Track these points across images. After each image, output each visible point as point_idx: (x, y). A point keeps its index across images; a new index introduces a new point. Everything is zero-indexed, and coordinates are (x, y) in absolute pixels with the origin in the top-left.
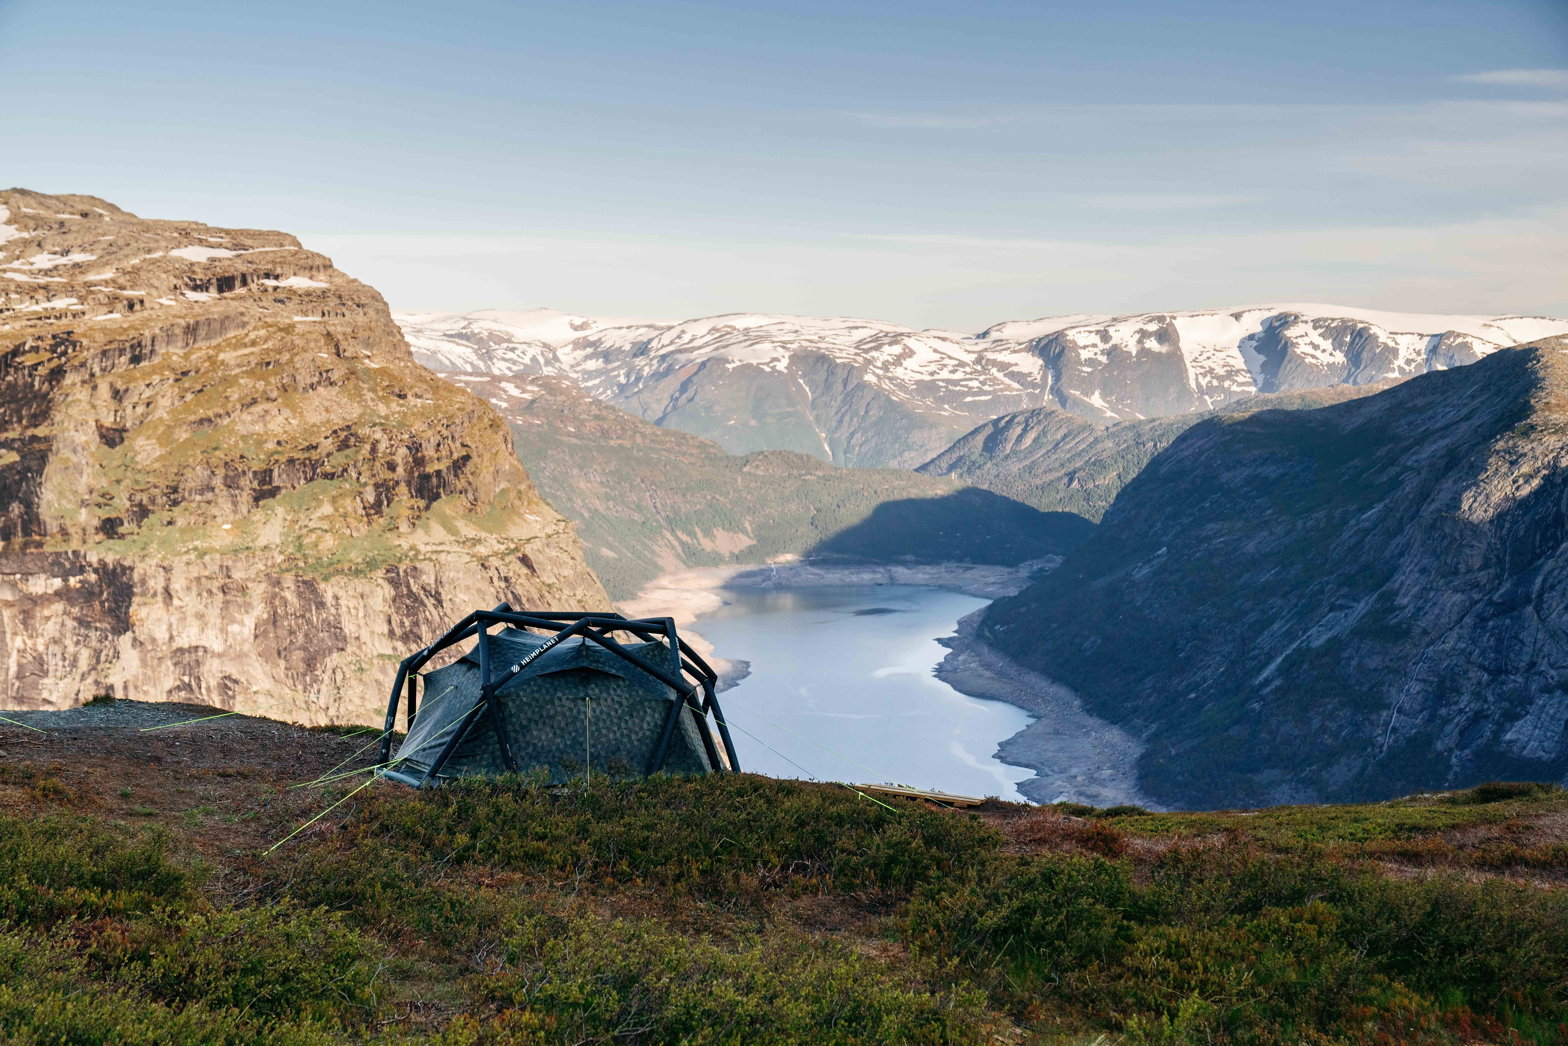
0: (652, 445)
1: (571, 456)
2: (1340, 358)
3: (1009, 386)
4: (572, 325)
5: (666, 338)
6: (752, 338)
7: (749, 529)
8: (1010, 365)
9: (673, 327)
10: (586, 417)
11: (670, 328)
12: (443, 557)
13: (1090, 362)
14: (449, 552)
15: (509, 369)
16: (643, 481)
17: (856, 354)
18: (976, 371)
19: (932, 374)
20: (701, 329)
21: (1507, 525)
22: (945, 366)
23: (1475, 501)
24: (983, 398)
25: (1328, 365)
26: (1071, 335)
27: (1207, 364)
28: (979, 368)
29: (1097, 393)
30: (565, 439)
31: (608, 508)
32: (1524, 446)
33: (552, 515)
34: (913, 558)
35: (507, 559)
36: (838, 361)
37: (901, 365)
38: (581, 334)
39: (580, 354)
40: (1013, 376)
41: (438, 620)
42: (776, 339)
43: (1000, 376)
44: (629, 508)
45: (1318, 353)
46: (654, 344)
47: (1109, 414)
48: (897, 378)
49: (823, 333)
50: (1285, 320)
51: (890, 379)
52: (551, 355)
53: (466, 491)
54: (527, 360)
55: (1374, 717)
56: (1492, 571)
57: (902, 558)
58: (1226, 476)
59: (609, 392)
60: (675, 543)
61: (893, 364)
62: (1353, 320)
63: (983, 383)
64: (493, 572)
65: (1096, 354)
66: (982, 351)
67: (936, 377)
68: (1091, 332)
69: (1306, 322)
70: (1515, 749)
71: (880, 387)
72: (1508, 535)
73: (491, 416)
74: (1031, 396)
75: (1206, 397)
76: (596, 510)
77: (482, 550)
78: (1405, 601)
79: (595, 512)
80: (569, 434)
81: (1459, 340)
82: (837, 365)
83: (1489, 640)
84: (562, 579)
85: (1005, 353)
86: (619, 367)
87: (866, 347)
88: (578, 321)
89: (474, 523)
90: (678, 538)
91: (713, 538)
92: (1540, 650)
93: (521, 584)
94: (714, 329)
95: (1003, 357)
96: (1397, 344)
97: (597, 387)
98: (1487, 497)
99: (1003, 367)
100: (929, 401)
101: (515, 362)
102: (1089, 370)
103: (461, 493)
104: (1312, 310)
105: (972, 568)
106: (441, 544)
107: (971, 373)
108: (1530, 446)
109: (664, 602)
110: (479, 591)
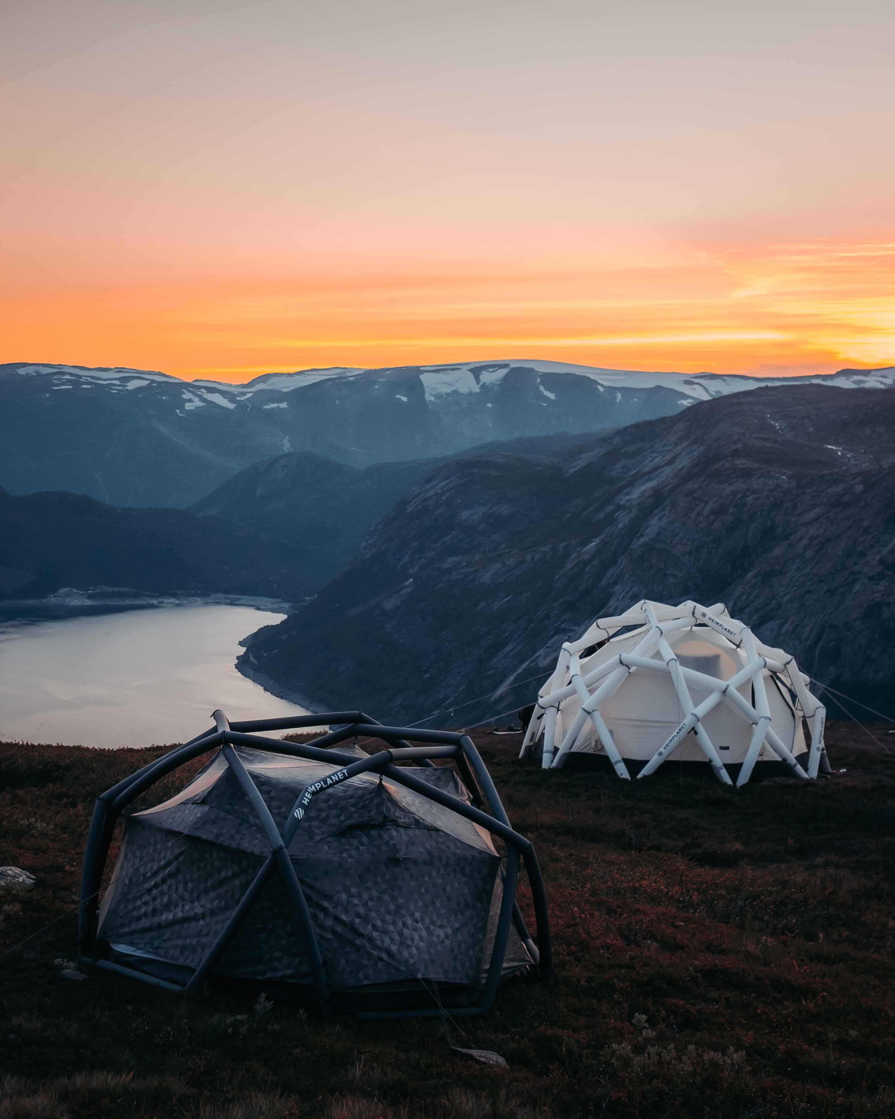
58: (465, 514)
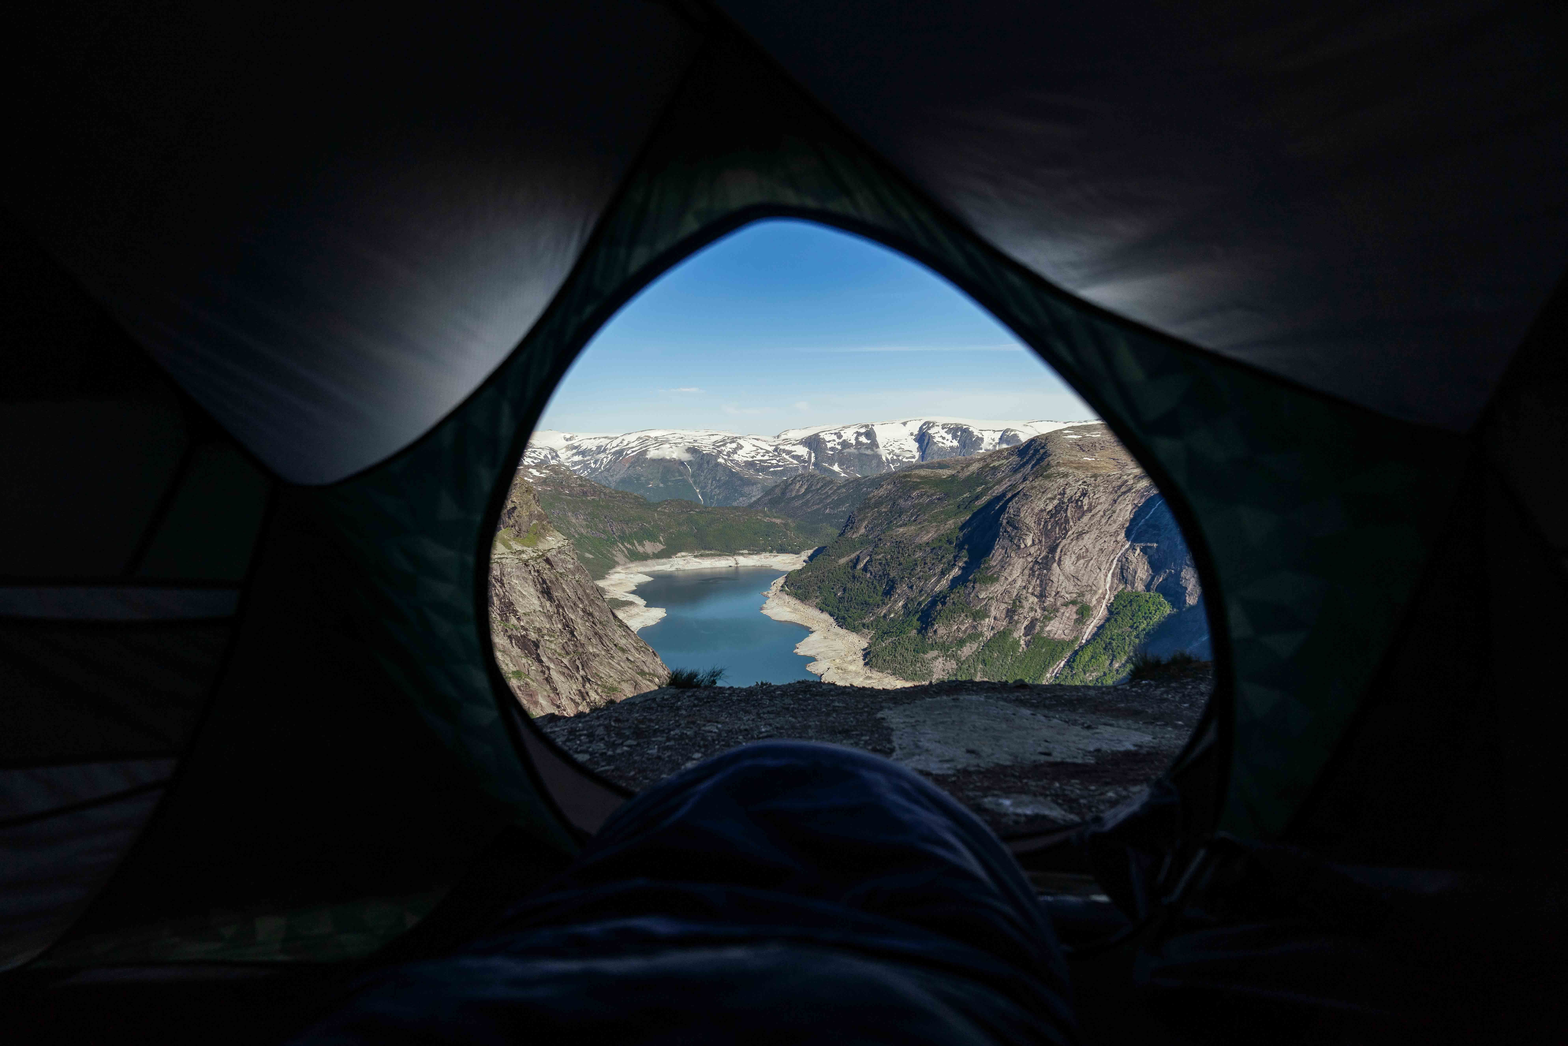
0: (610, 499)
1: (567, 506)
2: (955, 443)
3: (792, 462)
4: (565, 438)
5: (614, 444)
6: (660, 442)
7: (662, 540)
8: (792, 452)
9: (618, 438)
10: (574, 485)
11: (617, 438)
12: (504, 561)
13: (832, 449)
14: (507, 558)
15: (533, 462)
16: (605, 518)
17: (713, 448)
18: (775, 455)
19: (753, 457)
20: (633, 438)
21: (1043, 523)
22: (759, 453)
23: (1026, 512)
24: (779, 469)
25: (950, 447)
26: (822, 435)
27: (890, 448)
28: (776, 453)
29: (836, 464)
30: (564, 497)
31: (587, 532)
32: (1047, 484)
33: (560, 537)
34: (747, 552)
35: (538, 561)
36: (704, 452)
37: (736, 453)
38: (570, 443)
39: (570, 453)
40: (794, 457)
41: (503, 594)
42: (672, 442)
43: (787, 457)
44: (599, 532)
45: (945, 441)
46: (608, 446)
47: (843, 475)
48: (734, 460)
49: (696, 438)
50: (929, 425)
51: (731, 460)
52: (554, 454)
53: (515, 526)
54: (542, 457)
55: (982, 622)
56: (1037, 546)
57: (741, 552)
59: (586, 472)
60: (624, 549)
61: (732, 453)
62: (961, 424)
63: (779, 461)
64: (530, 568)
65: (835, 445)
66: (778, 445)
67: (755, 459)
68: (832, 434)
69: (938, 426)
70: (1052, 635)
71: (726, 465)
72: (1043, 528)
73: (527, 486)
74: (804, 467)
75: (891, 465)
76: (582, 534)
77: (524, 556)
78: (995, 564)
79: (581, 535)
80: (566, 494)
81: (1012, 433)
82: (704, 454)
83: (1036, 581)
84: (567, 570)
85: (789, 445)
86: (591, 459)
87: (718, 444)
88: (568, 436)
89: (520, 542)
90: (625, 547)
91: (643, 546)
92: (1061, 585)
93: (546, 573)
94: (639, 438)
95: (788, 448)
96: (983, 436)
97: (580, 470)
98: (1032, 510)
99: (789, 453)
100: (751, 471)
101: (535, 459)
102: (832, 453)
103: (512, 527)
104: (941, 420)
105: (777, 556)
106: (504, 554)
107: (772, 457)
108: (1051, 484)
109: (619, 580)
110: (524, 578)
